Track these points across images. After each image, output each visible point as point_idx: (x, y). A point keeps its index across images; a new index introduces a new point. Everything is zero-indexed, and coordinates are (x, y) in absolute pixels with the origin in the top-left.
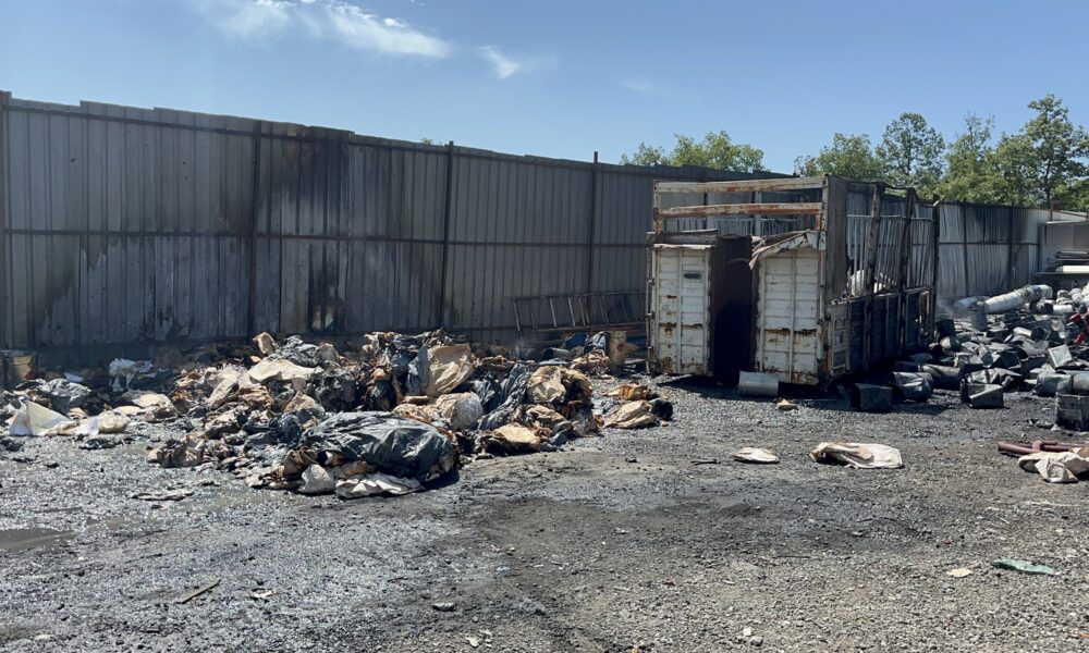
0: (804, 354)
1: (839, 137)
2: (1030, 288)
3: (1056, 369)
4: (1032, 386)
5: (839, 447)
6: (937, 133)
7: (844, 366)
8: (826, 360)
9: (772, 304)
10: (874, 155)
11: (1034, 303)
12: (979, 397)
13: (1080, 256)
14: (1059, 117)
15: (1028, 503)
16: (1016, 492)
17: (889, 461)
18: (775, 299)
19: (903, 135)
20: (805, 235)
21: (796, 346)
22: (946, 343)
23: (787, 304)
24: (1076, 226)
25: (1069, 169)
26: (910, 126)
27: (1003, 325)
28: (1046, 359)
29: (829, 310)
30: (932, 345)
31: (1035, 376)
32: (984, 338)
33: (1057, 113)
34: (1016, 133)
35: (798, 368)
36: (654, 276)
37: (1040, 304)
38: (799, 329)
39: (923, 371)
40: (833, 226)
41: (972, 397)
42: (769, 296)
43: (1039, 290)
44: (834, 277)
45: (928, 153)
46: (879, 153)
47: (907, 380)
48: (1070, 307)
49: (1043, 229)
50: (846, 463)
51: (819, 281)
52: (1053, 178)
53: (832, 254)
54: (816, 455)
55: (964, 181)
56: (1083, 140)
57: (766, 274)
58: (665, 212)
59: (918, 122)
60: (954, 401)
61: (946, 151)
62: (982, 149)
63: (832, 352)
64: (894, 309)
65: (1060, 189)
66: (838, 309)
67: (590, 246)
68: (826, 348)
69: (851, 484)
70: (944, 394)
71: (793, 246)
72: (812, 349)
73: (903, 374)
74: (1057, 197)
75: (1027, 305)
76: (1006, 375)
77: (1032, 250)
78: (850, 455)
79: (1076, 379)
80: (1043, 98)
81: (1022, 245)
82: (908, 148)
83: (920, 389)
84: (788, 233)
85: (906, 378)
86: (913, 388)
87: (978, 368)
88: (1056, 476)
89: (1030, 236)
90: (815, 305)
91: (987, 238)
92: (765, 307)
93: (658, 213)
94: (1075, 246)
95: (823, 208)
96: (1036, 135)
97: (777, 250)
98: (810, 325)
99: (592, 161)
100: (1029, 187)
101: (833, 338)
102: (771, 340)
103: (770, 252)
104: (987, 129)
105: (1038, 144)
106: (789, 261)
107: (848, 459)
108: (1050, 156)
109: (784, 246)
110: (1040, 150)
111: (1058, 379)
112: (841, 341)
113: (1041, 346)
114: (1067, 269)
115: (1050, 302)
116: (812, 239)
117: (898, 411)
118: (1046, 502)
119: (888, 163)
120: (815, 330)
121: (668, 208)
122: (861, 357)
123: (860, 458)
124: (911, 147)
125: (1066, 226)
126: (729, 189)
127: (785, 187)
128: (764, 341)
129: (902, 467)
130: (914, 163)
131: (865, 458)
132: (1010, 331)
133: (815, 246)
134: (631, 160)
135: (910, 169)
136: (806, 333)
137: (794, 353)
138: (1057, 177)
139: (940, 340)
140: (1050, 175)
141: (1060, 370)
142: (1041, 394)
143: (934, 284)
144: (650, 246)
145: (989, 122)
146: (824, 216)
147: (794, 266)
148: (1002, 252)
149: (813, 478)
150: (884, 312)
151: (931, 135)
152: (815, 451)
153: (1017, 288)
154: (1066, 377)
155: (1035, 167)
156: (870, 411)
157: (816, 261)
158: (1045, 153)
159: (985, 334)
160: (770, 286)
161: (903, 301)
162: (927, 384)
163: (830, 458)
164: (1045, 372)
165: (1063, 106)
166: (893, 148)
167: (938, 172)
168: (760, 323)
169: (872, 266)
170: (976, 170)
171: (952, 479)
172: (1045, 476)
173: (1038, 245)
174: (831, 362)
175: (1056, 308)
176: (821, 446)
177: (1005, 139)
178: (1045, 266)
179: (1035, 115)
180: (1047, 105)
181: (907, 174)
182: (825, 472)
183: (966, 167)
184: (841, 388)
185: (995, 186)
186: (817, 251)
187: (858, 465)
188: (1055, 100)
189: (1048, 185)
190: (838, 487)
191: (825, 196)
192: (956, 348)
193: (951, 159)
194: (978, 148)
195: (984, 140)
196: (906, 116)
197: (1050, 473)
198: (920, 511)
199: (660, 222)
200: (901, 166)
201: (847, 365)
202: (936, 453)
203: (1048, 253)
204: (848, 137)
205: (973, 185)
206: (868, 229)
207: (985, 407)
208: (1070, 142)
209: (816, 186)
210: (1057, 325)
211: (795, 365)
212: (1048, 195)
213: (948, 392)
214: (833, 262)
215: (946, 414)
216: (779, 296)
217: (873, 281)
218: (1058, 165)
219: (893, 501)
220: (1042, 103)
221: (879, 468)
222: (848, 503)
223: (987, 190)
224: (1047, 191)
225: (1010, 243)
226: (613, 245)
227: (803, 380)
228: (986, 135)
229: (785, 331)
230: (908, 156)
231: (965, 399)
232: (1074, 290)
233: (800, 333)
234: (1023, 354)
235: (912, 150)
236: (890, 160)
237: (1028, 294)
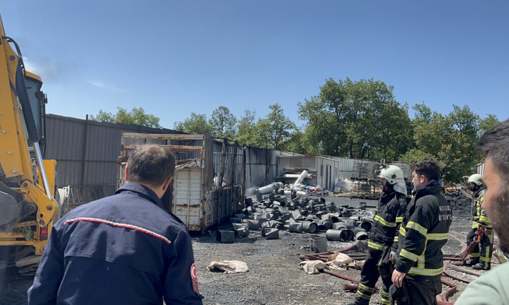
0: (194, 216)
1: (193, 114)
2: (275, 184)
3: (295, 220)
4: (287, 228)
5: (220, 263)
6: (234, 116)
7: (210, 221)
8: (204, 219)
9: (180, 193)
10: (208, 123)
11: (277, 190)
12: (269, 234)
13: (292, 170)
14: (280, 113)
15: (305, 285)
16: (298, 280)
17: (243, 269)
18: (181, 190)
19: (220, 116)
20: (195, 161)
21: (190, 212)
22: (249, 209)
23: (186, 193)
24: (290, 158)
25: (284, 134)
26: (223, 112)
27: (269, 200)
28: (290, 216)
29: (205, 196)
30: (244, 210)
31: (288, 223)
32: (262, 206)
33: (279, 111)
34: (265, 118)
35: (191, 223)
36: (121, 178)
37: (279, 190)
38: (192, 204)
39: (243, 223)
40: (207, 156)
41: (266, 234)
42: (178, 189)
43: (279, 184)
44: (208, 180)
45: (230, 124)
46: (210, 122)
47: (238, 227)
48: (290, 191)
49: (278, 159)
50: (224, 271)
51: (201, 182)
52: (278, 138)
53: (207, 170)
54: (210, 268)
55: (245, 136)
56: (289, 123)
57: (177, 178)
58: (127, 147)
59: (225, 109)
60: (258, 236)
61: (237, 124)
62: (251, 124)
63: (207, 214)
64: (230, 194)
65: (280, 142)
66: (209, 196)
67: (83, 161)
68: (204, 213)
69: (228, 282)
70: (253, 233)
71: (190, 166)
72: (197, 214)
73: (237, 224)
74: (280, 145)
75: (274, 190)
76: (277, 223)
77: (274, 167)
78: (226, 267)
79: (304, 225)
80: (274, 104)
81: (271, 165)
82: (222, 121)
83: (245, 231)
84: (187, 160)
85: (238, 226)
86: (242, 231)
87: (265, 220)
88: (311, 271)
89: (274, 162)
90: (199, 193)
91: (258, 162)
92: (176, 194)
93: (123, 147)
94: (290, 166)
95: (203, 149)
96: (272, 119)
97: (183, 167)
98: (197, 203)
99: (85, 119)
100: (269, 141)
101: (206, 208)
102: (179, 210)
103: (179, 168)
104: (253, 116)
105: (273, 123)
106: (188, 172)
107: (225, 269)
108: (277, 128)
109: (186, 166)
110: (274, 125)
111: (297, 225)
112: (210, 210)
113: (286, 209)
114: (288, 176)
115: (282, 189)
116: (199, 163)
117: (237, 242)
118: (312, 285)
119: (214, 127)
120: (199, 205)
121: (128, 145)
122: (217, 217)
123: (230, 268)
124: (223, 121)
125: (287, 158)
126: (159, 138)
127: (186, 138)
128: (176, 210)
129: (248, 271)
130: (224, 128)
131: (232, 268)
132: (272, 203)
133: (200, 166)
134: (95, 117)
135: (223, 130)
136: (195, 206)
137: (189, 216)
138: (280, 137)
139: (247, 207)
140: (277, 136)
141: (297, 220)
142: (291, 231)
143: (244, 183)
144: (120, 163)
145: (254, 113)
146: (204, 153)
147: (189, 175)
148: (264, 167)
149: (211, 280)
150: (226, 195)
151: (231, 117)
152: (210, 266)
153: (271, 184)
154: (300, 223)
155: (271, 132)
156: (225, 243)
157: (200, 173)
158: (275, 127)
159: (263, 204)
160: (178, 184)
161: (233, 191)
162: (247, 229)
163: (216, 269)
164: (291, 222)
165: (281, 108)
166: (216, 120)
167: (234, 132)
168: (174, 202)
169: (222, 175)
170: (250, 132)
171: (271, 276)
172: (306, 271)
173: (277, 165)
174: (206, 219)
175: (285, 192)
176: (212, 263)
177: (260, 120)
178: (279, 174)
179: (271, 111)
180: (275, 107)
181: (222, 132)
182: (216, 276)
183: (245, 131)
184: (209, 231)
185: (257, 139)
186: (201, 169)
187: (229, 272)
188: (279, 106)
189: (277, 140)
190: (224, 285)
191: (204, 144)
192: (254, 211)
193: (239, 127)
194: (250, 123)
195: (252, 120)
196: (221, 108)
197: (308, 270)
198: (264, 294)
199: (125, 152)
200: (219, 129)
201: (212, 221)
202: (260, 263)
203: (280, 169)
204: (197, 115)
205: (248, 139)
206: (221, 158)
207: (272, 239)
208: (284, 123)
209: (200, 139)
210: (289, 200)
211: (190, 221)
212: (277, 144)
213: (254, 232)
214: (207, 173)
215: (257, 243)
216: (183, 189)
217: (222, 182)
218: (280, 132)
219: (250, 289)
220: (274, 107)
221: (238, 272)
222: (231, 292)
223: (254, 141)
224: (276, 142)
225: (266, 164)
226: (95, 161)
227: (194, 229)
228: (253, 118)
229: (185, 205)
230: (222, 124)
231: (264, 235)
232: (291, 185)
233: (192, 206)
234: (280, 214)
235: (224, 122)
236: (214, 126)
237: (275, 186)
